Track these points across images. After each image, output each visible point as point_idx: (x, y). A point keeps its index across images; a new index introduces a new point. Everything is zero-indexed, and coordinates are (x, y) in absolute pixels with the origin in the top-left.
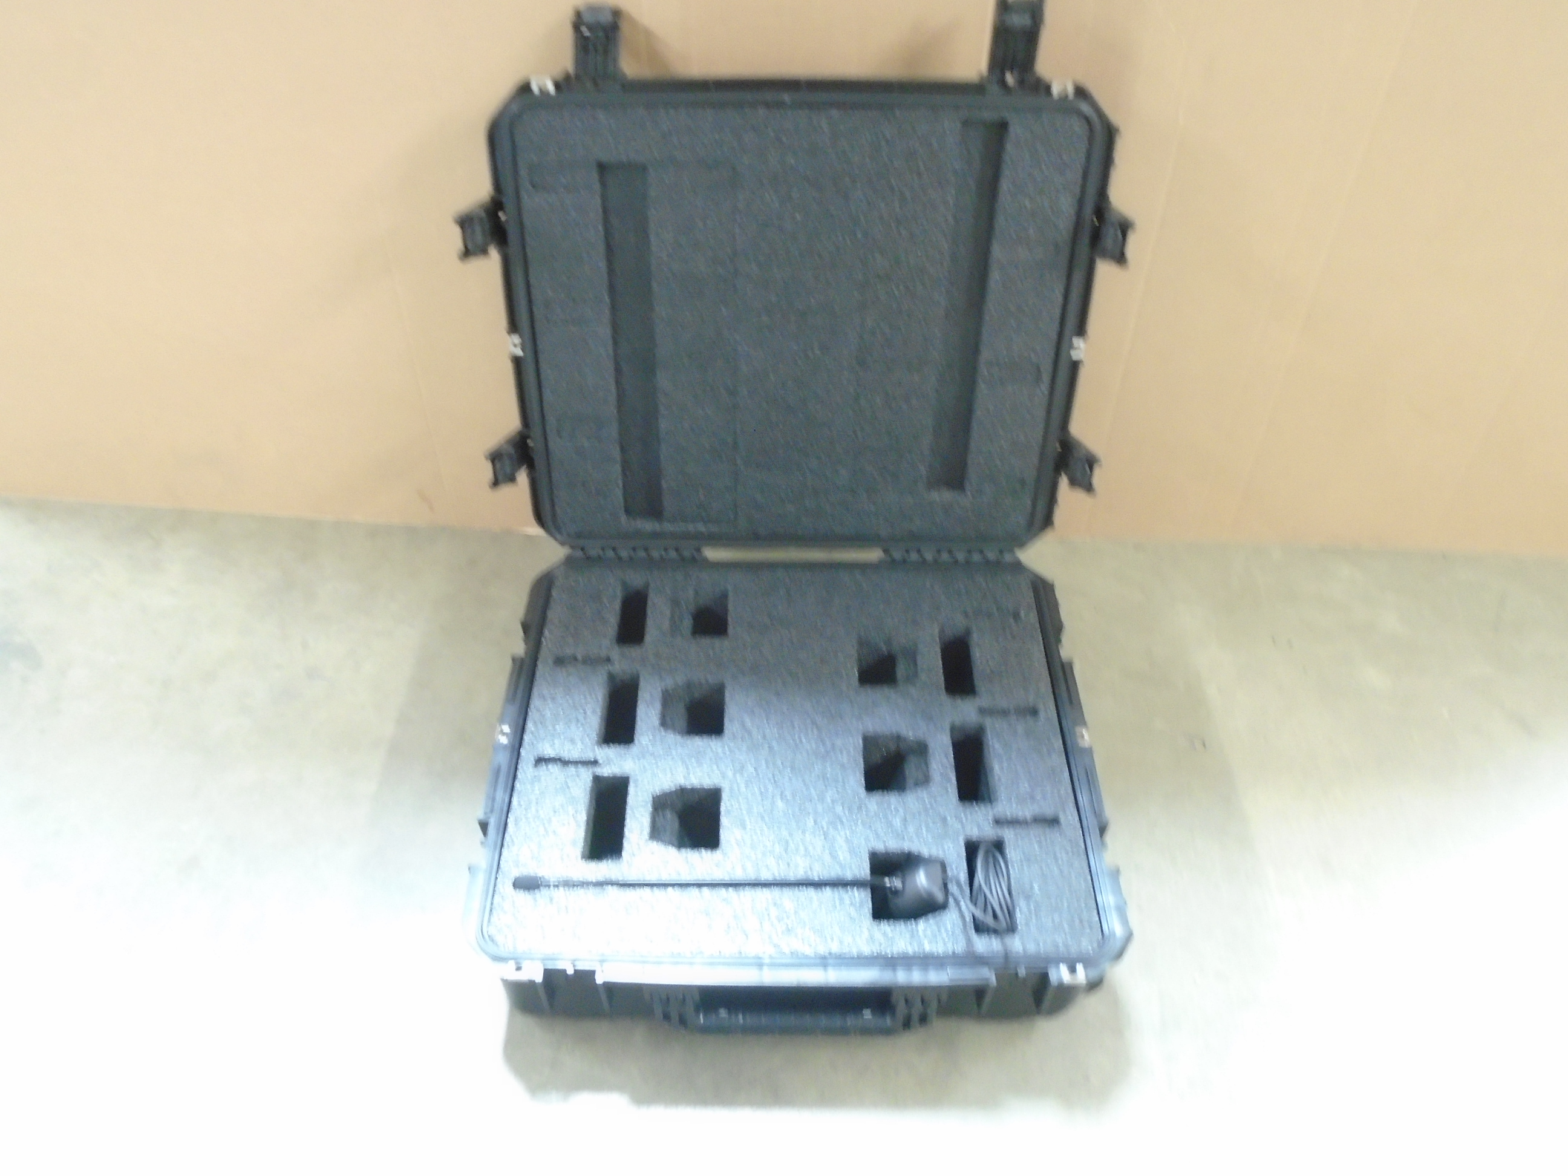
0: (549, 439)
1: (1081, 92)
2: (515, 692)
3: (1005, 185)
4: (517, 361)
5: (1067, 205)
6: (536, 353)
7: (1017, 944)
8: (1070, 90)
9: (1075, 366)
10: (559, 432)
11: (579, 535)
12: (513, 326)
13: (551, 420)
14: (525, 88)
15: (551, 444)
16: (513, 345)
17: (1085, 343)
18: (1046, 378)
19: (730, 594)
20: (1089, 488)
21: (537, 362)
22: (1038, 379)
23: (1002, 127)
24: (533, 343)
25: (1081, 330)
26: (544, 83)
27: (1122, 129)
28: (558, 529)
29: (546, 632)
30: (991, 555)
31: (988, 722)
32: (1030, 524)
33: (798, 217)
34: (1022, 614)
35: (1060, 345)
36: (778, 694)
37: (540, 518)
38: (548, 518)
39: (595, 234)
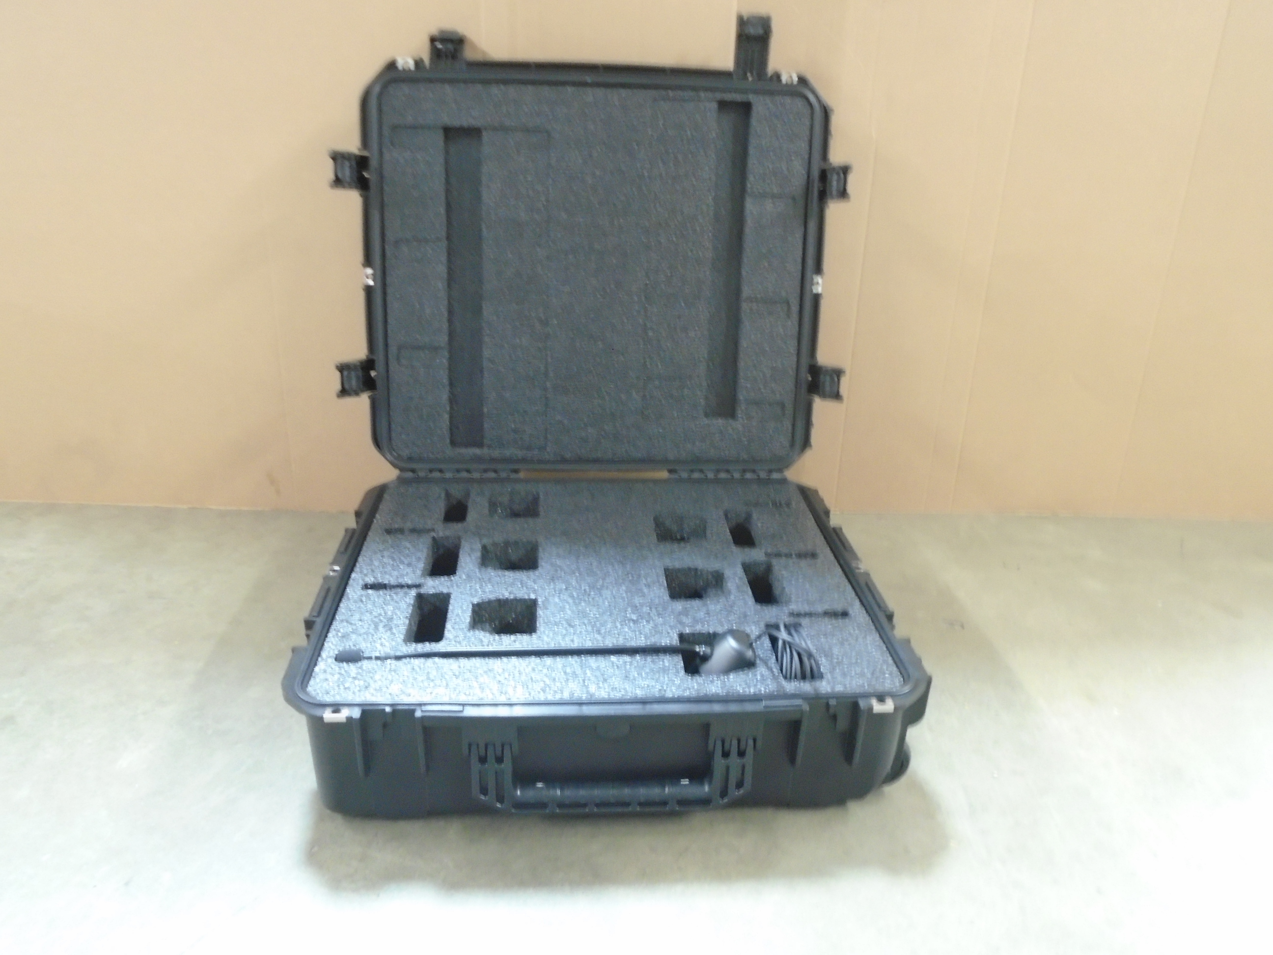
0: (390, 365)
1: (802, 80)
2: (346, 549)
3: (752, 151)
4: (368, 290)
5: (798, 168)
6: (384, 285)
7: (824, 687)
8: (795, 79)
9: (817, 298)
10: (398, 359)
11: (410, 459)
12: (368, 261)
13: (393, 350)
14: (391, 66)
15: (391, 368)
16: (367, 276)
17: (822, 278)
18: (795, 309)
19: (541, 497)
20: (837, 396)
21: (385, 293)
22: (788, 315)
23: (746, 107)
24: (383, 276)
25: (818, 269)
26: (406, 62)
27: (834, 108)
28: (391, 449)
29: (378, 516)
30: (763, 475)
31: (774, 562)
32: (792, 444)
33: (598, 173)
34: (794, 504)
35: (804, 282)
36: (586, 547)
37: (377, 442)
38: (384, 442)
39: (438, 185)
